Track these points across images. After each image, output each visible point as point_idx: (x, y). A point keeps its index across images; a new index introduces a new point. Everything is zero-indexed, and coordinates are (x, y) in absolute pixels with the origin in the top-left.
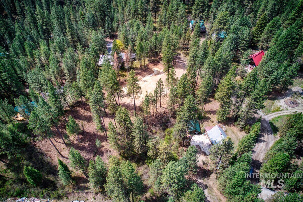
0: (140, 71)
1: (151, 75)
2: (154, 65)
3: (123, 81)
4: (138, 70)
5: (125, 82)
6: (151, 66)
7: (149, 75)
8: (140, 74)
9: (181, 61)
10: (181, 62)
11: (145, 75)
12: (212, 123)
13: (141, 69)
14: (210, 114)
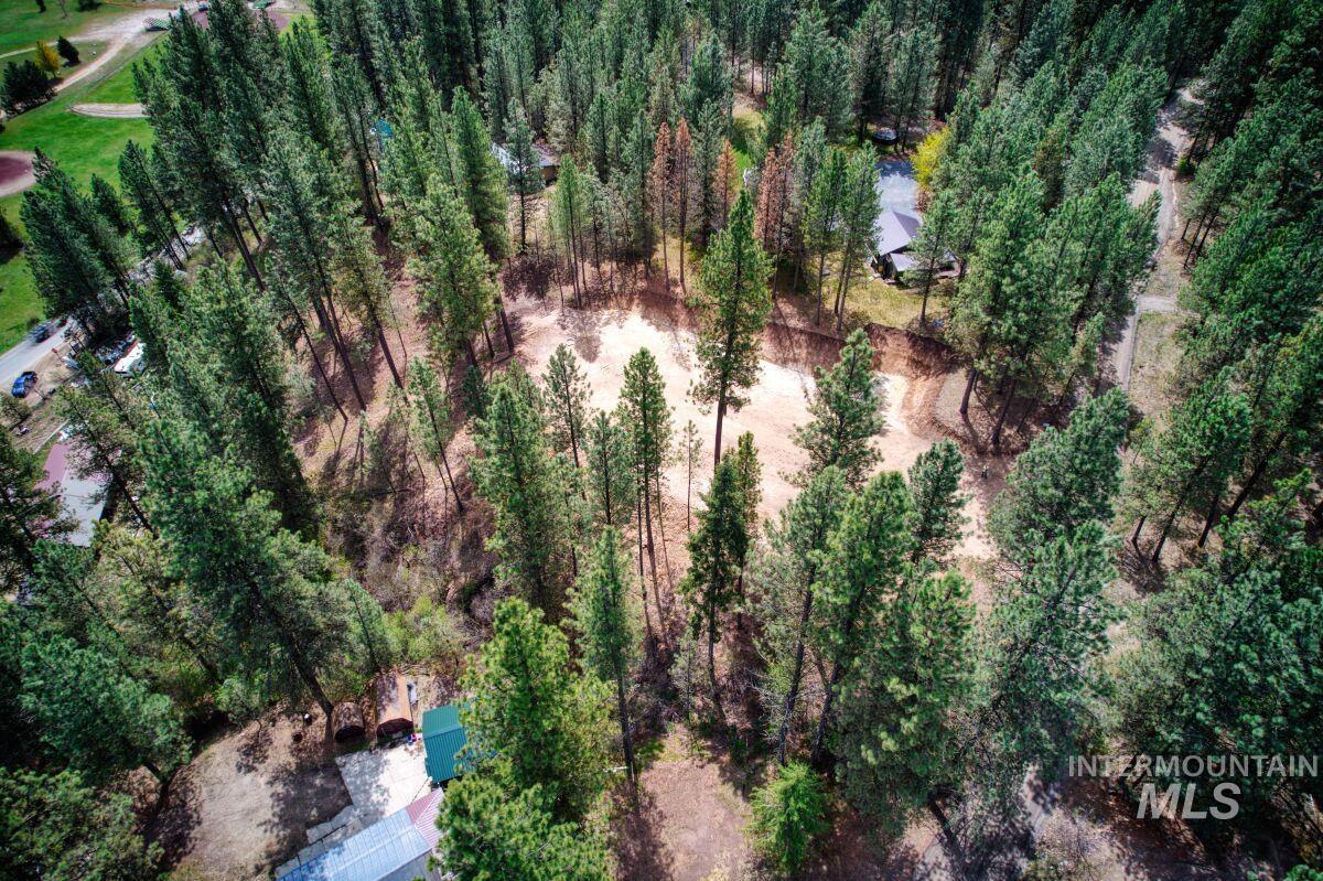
0: (796, 323)
2: (917, 363)
3: (682, 298)
4: (804, 314)
5: (679, 307)
8: (781, 334)
13: (823, 318)
14: (611, 819)
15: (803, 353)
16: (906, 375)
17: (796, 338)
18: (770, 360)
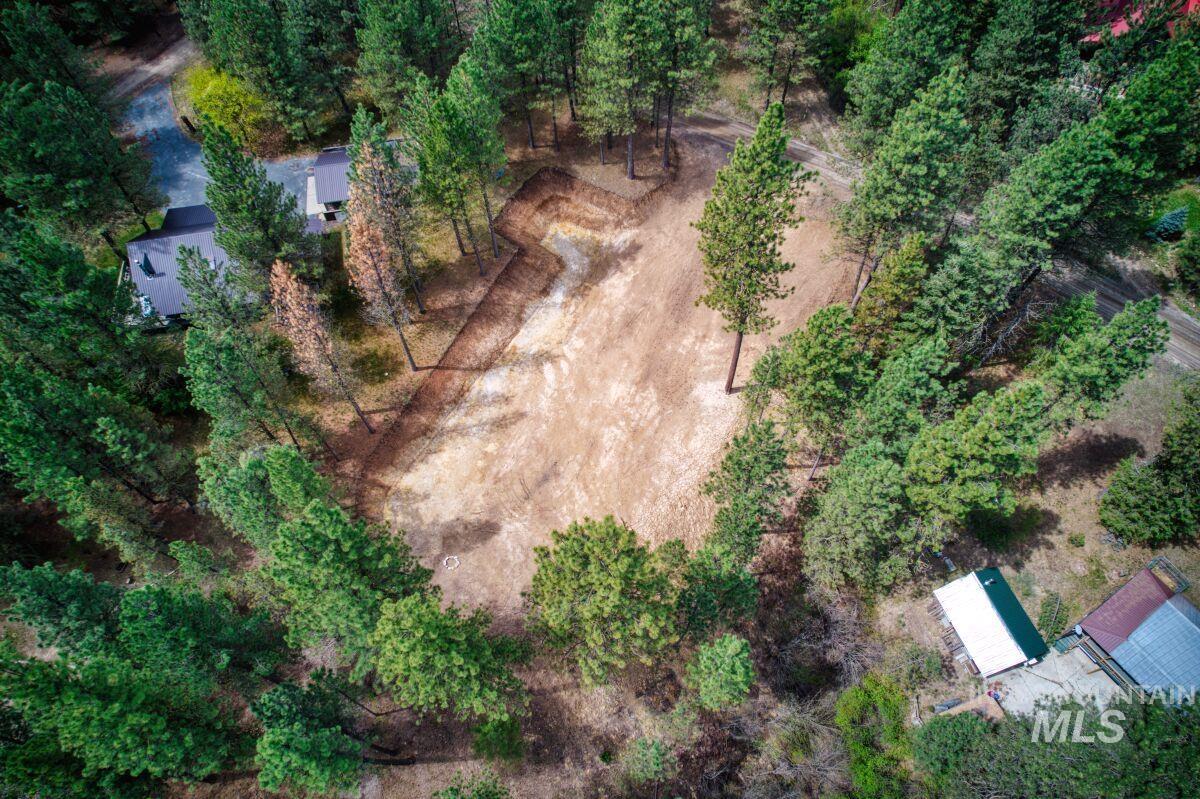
0: (475, 294)
1: (558, 296)
2: (542, 206)
3: (393, 415)
4: (460, 285)
5: (406, 421)
6: (526, 220)
7: (547, 300)
8: (485, 313)
9: (701, 130)
10: (706, 139)
11: (522, 307)
12: (1078, 551)
13: (473, 265)
14: (1042, 491)
15: (516, 296)
16: (551, 220)
17: (496, 298)
18: (515, 334)
